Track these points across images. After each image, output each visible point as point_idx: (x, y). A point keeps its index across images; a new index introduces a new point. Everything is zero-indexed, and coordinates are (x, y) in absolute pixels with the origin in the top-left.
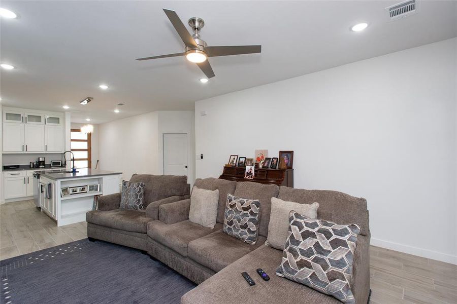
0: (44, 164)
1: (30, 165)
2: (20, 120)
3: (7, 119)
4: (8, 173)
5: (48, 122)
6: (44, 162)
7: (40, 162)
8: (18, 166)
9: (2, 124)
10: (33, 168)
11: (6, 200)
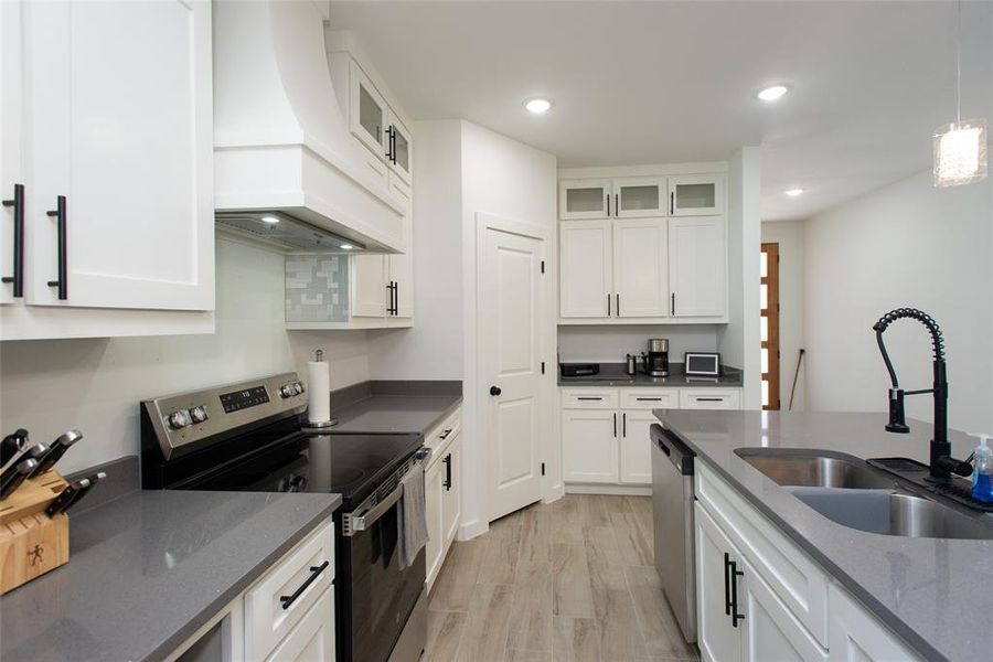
0: (665, 366)
1: (627, 365)
2: (602, 209)
3: (569, 210)
4: (573, 392)
5: (678, 207)
6: (665, 355)
7: (653, 355)
8: (598, 365)
9: (558, 226)
10: (634, 374)
11: (567, 484)
